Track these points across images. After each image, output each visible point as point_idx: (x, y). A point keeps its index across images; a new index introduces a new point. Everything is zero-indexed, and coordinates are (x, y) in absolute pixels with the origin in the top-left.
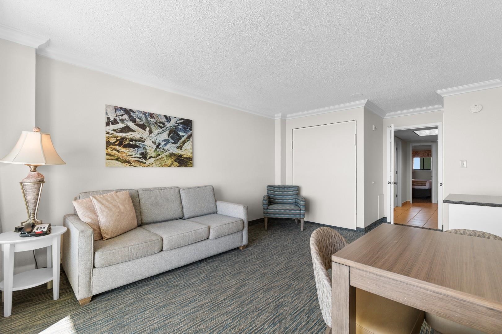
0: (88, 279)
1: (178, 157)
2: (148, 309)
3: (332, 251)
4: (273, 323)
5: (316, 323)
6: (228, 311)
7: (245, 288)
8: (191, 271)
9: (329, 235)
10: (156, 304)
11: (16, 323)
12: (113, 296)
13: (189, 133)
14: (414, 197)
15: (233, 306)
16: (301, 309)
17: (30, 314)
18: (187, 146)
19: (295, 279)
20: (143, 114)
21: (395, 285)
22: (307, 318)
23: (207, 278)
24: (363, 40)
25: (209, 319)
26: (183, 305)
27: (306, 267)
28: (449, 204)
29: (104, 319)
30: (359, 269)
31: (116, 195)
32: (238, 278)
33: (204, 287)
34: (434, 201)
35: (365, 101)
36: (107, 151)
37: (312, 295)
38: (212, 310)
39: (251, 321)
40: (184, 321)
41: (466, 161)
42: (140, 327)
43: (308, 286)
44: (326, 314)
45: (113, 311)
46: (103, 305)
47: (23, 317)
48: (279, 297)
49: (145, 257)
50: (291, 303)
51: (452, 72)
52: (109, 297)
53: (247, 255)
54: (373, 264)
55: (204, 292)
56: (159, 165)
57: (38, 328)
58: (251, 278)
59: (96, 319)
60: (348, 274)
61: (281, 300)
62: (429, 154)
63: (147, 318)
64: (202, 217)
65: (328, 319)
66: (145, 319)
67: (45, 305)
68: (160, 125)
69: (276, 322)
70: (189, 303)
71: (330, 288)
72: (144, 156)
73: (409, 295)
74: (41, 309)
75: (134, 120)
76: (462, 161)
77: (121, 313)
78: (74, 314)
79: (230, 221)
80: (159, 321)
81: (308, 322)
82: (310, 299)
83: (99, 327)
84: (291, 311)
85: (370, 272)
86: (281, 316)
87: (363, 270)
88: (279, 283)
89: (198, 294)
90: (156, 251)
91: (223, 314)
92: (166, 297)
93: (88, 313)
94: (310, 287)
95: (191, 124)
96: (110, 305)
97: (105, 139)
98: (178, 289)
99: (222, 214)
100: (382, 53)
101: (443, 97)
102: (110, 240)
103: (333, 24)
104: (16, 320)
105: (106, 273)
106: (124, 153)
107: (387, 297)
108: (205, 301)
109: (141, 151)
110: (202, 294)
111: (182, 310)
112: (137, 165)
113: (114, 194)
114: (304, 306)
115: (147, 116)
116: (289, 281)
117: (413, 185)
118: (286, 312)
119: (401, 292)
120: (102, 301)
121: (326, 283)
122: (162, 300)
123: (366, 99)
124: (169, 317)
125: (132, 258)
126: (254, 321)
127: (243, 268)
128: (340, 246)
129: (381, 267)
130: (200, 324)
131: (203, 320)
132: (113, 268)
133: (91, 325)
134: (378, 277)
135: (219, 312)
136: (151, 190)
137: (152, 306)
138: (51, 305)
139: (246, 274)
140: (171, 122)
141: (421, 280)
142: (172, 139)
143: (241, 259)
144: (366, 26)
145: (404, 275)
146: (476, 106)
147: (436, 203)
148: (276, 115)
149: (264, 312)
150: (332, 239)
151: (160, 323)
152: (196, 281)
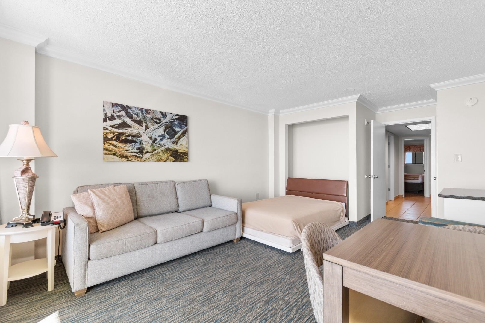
0: (83, 271)
1: (174, 151)
2: (141, 302)
3: (324, 246)
4: (265, 319)
5: (308, 320)
6: (220, 305)
7: (237, 282)
8: (184, 264)
9: (321, 231)
10: (149, 297)
11: (12, 314)
12: (108, 288)
13: (185, 129)
14: (406, 191)
15: (225, 300)
16: (293, 304)
17: (27, 305)
18: (183, 141)
19: (288, 273)
20: (140, 110)
21: (393, 288)
22: (299, 313)
23: (201, 270)
24: (355, 33)
25: (201, 313)
26: (175, 298)
27: (299, 261)
28: (445, 198)
29: (97, 311)
30: (353, 269)
31: (114, 189)
32: (231, 271)
33: (197, 280)
34: (426, 195)
35: (358, 96)
36: (105, 146)
37: (304, 290)
38: (203, 304)
39: (242, 316)
40: (175, 314)
41: (461, 155)
42: (131, 320)
43: (301, 280)
44: (317, 313)
45: (107, 303)
46: (98, 296)
47: (20, 307)
48: (271, 291)
49: (140, 250)
50: (282, 298)
51: (446, 65)
52: (104, 288)
53: (240, 248)
54: (367, 263)
55: (197, 285)
56: (156, 160)
57: (33, 319)
58: (243, 271)
59: (90, 311)
60: (341, 274)
61: (273, 295)
62: (422, 148)
63: (139, 311)
64: (197, 210)
65: (320, 318)
66: (137, 312)
67: (42, 297)
68: (156, 121)
69: (268, 317)
70: (181, 297)
71: (322, 286)
72: (141, 151)
73: (408, 299)
74: (38, 300)
75: (131, 116)
76: (457, 155)
77: (114, 306)
78: (69, 306)
79: (224, 214)
80: (151, 315)
81: (300, 318)
82: (302, 294)
83: (92, 319)
84: (283, 306)
85: (365, 273)
86: (273, 311)
87: (357, 270)
88: (271, 277)
89: (191, 287)
90: (150, 244)
91: (214, 308)
92: (159, 290)
93: (83, 305)
94: (302, 282)
95: (186, 120)
96: (104, 296)
97: (103, 135)
98: (171, 281)
99: (216, 207)
100: (374, 46)
101: (436, 91)
102: (105, 233)
103: (325, 16)
104: (13, 311)
105: (101, 265)
106: (122, 148)
107: (383, 301)
108: (198, 295)
109: (138, 146)
110: (194, 287)
111: (174, 303)
112: (134, 160)
113: (112, 187)
114: (296, 301)
115: (144, 113)
116: (281, 275)
117: (405, 179)
118: (278, 307)
119: (399, 296)
120: (97, 292)
121: (318, 281)
122: (155, 292)
123: (358, 94)
124: (160, 311)
125: (127, 251)
126: (245, 316)
127: (236, 261)
128: (332, 242)
129: (376, 268)
130: (191, 319)
131: (194, 314)
132: (108, 260)
133: (85, 317)
134: (373, 278)
135: (211, 306)
136: (148, 183)
137: (145, 299)
138: (48, 296)
139: (239, 267)
140: (167, 118)
141: (422, 283)
142: (168, 134)
143: (234, 252)
144: (359, 18)
145: (403, 276)
146: (471, 99)
147: (429, 196)
148: (270, 111)
149: (255, 307)
150: (324, 234)
151: (151, 316)
152: (189, 274)
